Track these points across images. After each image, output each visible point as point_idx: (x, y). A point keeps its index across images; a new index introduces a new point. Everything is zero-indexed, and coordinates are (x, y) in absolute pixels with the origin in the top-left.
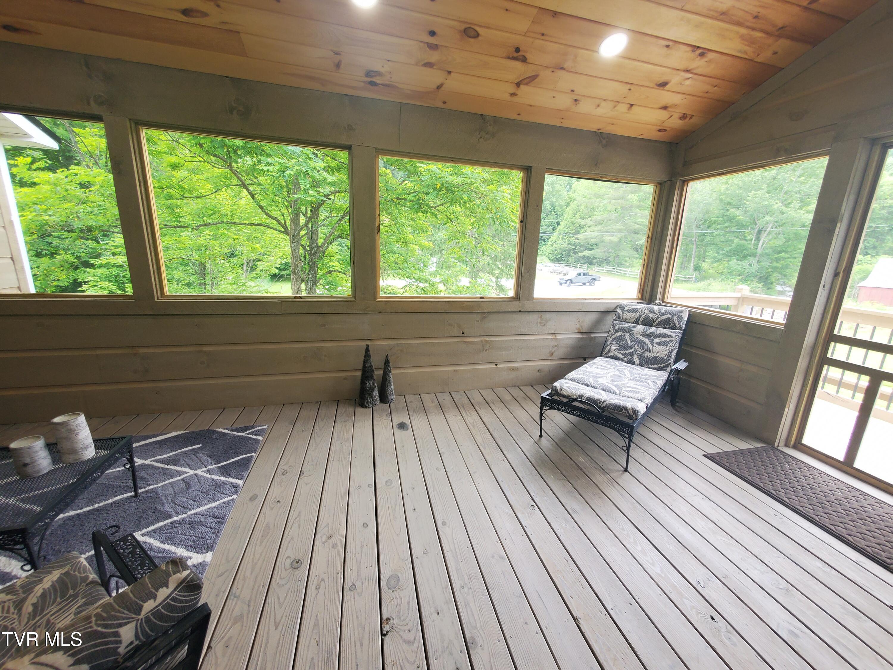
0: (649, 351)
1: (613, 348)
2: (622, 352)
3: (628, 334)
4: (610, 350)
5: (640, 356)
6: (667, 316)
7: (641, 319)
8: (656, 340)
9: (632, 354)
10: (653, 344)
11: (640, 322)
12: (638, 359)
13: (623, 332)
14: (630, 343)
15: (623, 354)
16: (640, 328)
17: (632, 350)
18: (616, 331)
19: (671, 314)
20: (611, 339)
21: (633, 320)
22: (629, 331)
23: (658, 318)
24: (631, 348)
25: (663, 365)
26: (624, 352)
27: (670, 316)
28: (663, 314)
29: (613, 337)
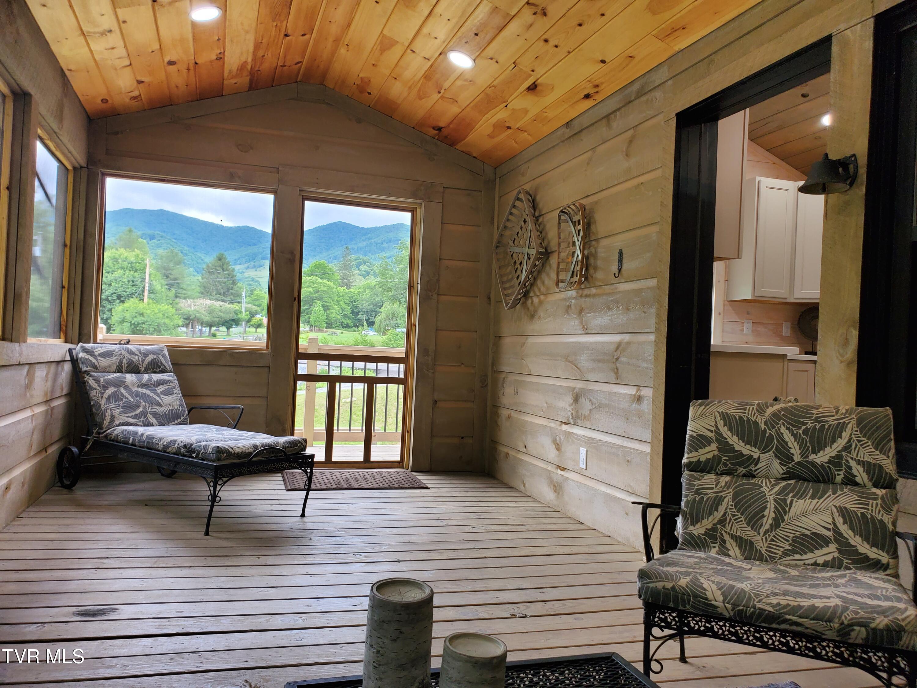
0: (160, 405)
1: (116, 412)
2: (131, 415)
3: (122, 389)
4: (113, 417)
5: (155, 415)
6: (151, 357)
7: (125, 365)
8: (160, 389)
9: (143, 414)
10: (158, 395)
11: (124, 369)
12: (154, 419)
13: (115, 387)
14: (132, 400)
15: (135, 417)
16: (130, 378)
17: (141, 409)
18: (105, 388)
19: (154, 354)
20: (104, 400)
21: (114, 368)
22: (119, 384)
23: (143, 361)
24: (138, 407)
25: (182, 418)
26: (133, 414)
27: (155, 357)
28: (146, 355)
29: (105, 396)
